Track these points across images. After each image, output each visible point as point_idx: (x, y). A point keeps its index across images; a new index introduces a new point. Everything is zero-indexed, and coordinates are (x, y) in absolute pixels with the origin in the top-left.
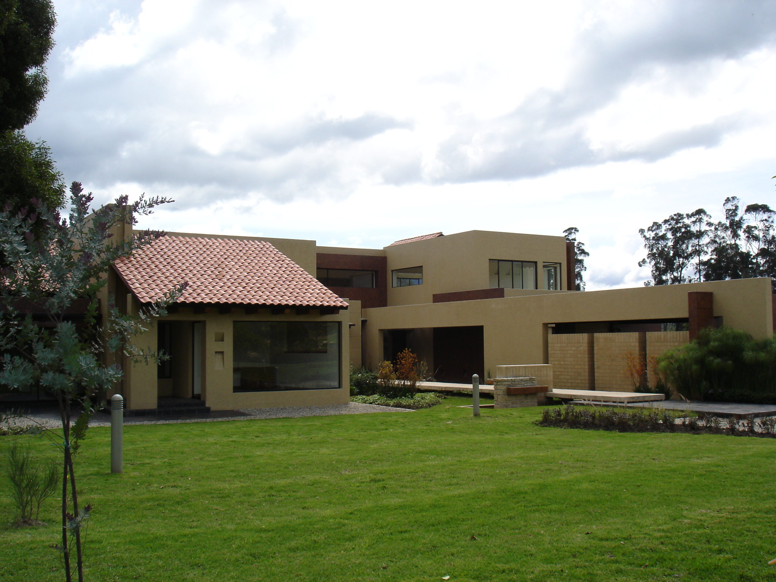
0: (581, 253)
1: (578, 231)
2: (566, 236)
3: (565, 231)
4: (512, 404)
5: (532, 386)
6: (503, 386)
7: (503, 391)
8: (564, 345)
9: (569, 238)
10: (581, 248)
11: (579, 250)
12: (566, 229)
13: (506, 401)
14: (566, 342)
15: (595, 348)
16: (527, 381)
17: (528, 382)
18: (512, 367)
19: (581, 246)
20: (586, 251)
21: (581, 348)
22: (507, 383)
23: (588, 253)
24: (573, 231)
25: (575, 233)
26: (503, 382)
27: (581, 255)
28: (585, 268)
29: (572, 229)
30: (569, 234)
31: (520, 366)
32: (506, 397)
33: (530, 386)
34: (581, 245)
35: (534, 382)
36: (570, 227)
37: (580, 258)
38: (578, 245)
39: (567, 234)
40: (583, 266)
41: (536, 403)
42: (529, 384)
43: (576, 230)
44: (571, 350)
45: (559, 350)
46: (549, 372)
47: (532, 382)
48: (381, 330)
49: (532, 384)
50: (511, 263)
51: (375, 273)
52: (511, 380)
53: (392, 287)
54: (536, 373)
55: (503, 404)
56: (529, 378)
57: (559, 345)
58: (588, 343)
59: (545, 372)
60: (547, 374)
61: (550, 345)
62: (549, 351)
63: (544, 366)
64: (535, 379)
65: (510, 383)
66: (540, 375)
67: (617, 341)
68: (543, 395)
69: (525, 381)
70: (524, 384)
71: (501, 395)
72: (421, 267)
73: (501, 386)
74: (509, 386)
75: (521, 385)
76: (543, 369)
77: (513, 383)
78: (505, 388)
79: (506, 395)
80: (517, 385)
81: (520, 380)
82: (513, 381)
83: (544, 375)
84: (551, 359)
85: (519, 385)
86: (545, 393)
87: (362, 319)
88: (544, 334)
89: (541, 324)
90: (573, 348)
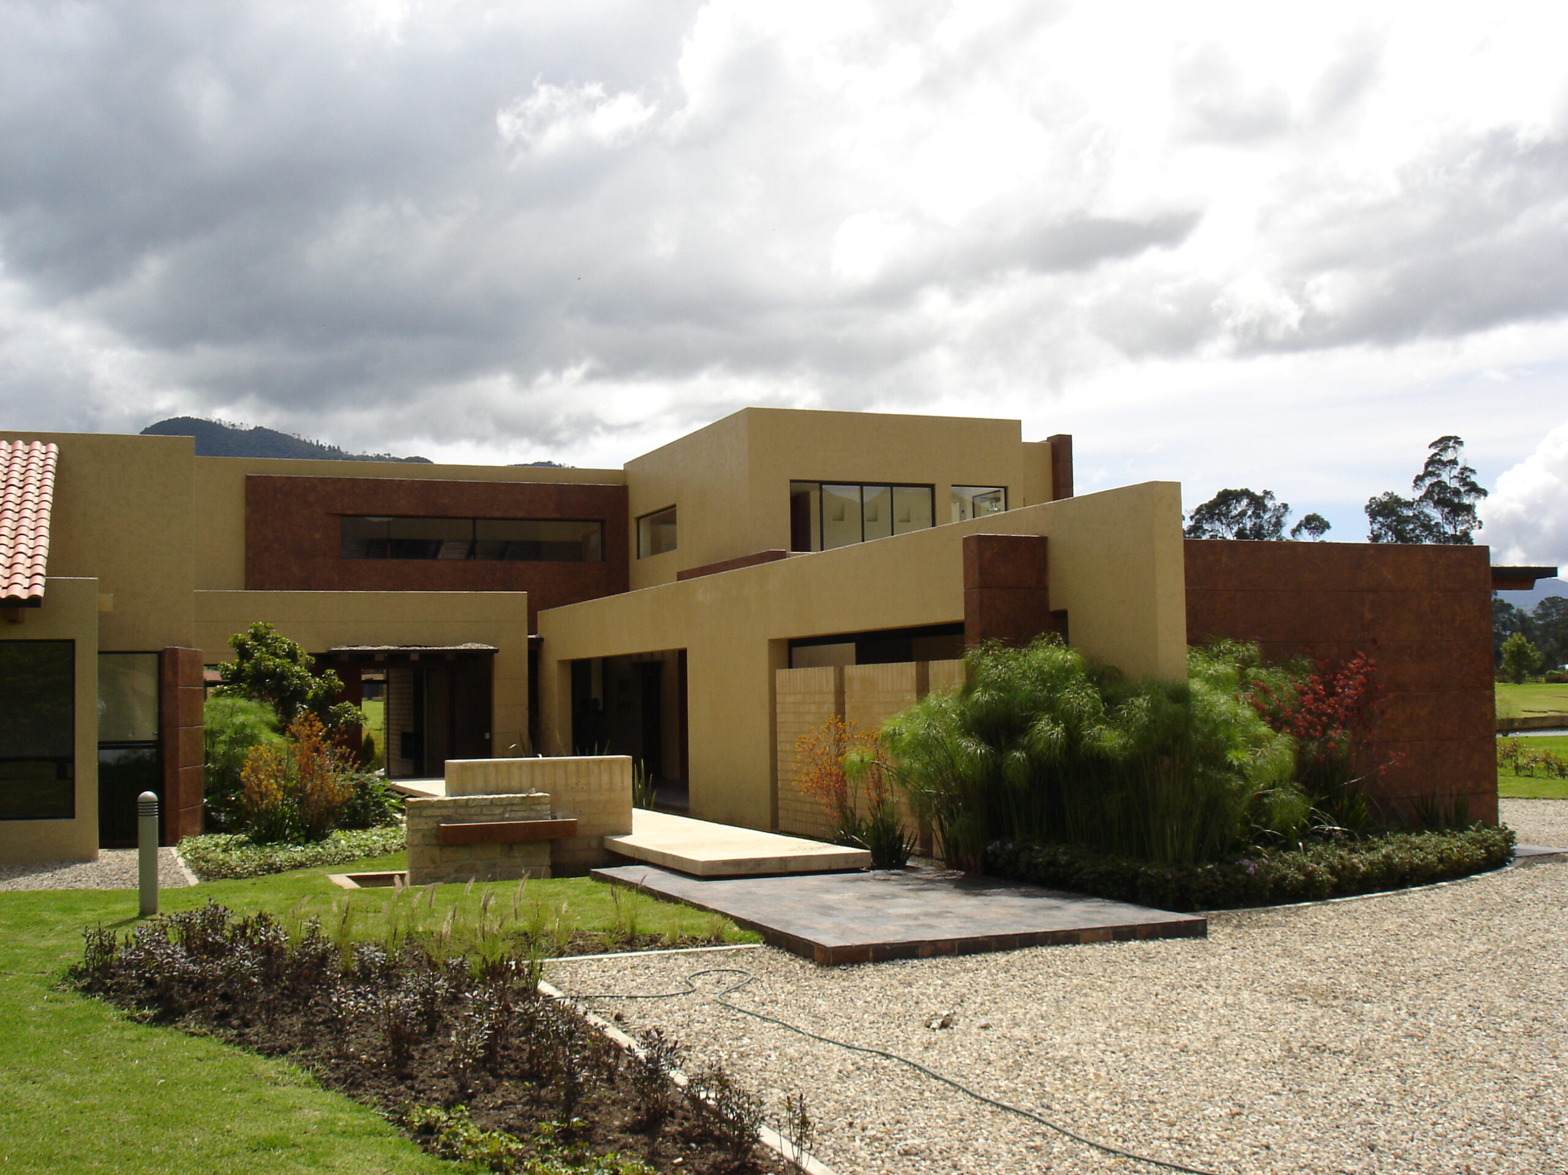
0: (1468, 492)
1: (1461, 443)
2: (1435, 455)
3: (1433, 445)
6: (422, 820)
7: (424, 836)
8: (800, 697)
9: (1442, 458)
10: (1468, 480)
11: (1464, 485)
12: (1436, 439)
13: (434, 862)
14: (802, 691)
15: (847, 707)
16: (513, 804)
17: (515, 808)
18: (481, 763)
19: (1469, 477)
20: (1481, 486)
21: (825, 708)
22: (438, 812)
23: (1484, 490)
24: (1451, 444)
25: (1454, 448)
26: (426, 808)
27: (1469, 496)
28: (1480, 522)
29: (1449, 438)
30: (1441, 450)
31: (513, 763)
32: (436, 852)
34: (1468, 473)
35: (539, 808)
36: (1444, 435)
37: (1466, 501)
38: (1462, 474)
39: (1436, 451)
40: (1474, 518)
41: (546, 869)
43: (1458, 441)
44: (809, 713)
45: (793, 713)
46: (617, 778)
47: (533, 807)
48: (562, 663)
49: (533, 814)
50: (858, 487)
51: (602, 526)
52: (452, 804)
53: (639, 557)
54: (573, 781)
55: (425, 871)
56: (524, 795)
57: (791, 699)
58: (835, 692)
59: (605, 778)
60: (611, 783)
61: (779, 699)
62: (778, 716)
63: (601, 761)
64: (543, 800)
65: (451, 810)
66: (585, 788)
67: (880, 688)
68: (594, 844)
69: (507, 805)
70: (504, 813)
71: (417, 845)
72: (674, 506)
73: (417, 820)
74: (447, 819)
75: (489, 818)
76: (596, 771)
77: (461, 811)
78: (432, 824)
79: (433, 845)
80: (476, 817)
81: (488, 803)
82: (461, 807)
83: (600, 786)
84: (780, 737)
85: (484, 818)
86: (601, 839)
87: (531, 636)
88: (770, 669)
89: (766, 643)
90: (813, 708)
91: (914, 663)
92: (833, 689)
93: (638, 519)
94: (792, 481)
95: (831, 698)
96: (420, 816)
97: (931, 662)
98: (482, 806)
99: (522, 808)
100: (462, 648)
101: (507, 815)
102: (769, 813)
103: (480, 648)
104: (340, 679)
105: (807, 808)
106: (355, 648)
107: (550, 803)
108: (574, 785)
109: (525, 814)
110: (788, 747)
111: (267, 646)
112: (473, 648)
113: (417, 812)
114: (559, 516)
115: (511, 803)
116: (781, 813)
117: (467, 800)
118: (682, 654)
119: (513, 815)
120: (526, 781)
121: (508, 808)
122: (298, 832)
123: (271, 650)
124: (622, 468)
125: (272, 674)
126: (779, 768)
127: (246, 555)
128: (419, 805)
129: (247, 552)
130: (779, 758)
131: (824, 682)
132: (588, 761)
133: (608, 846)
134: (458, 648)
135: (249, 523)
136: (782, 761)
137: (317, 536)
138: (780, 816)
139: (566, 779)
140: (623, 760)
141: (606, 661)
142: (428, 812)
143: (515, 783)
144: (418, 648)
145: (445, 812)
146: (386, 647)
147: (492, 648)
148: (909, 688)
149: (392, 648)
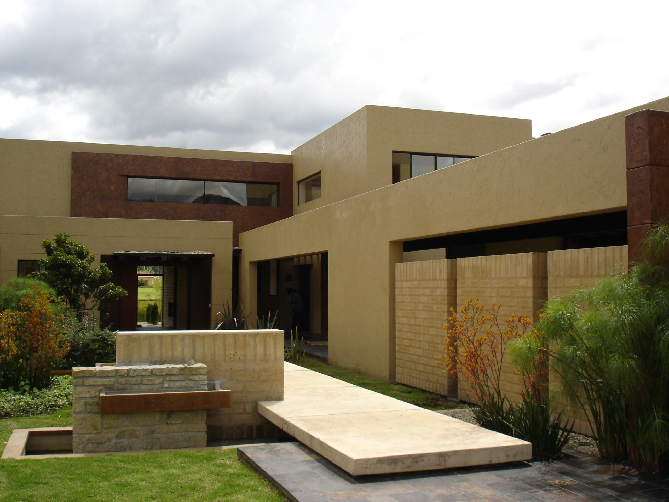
4: (117, 437)
5: (186, 388)
6: (85, 389)
7: (86, 404)
8: (416, 283)
13: (95, 428)
14: (418, 278)
15: (459, 291)
16: (172, 375)
17: (173, 378)
21: (438, 292)
22: (100, 381)
26: (88, 377)
32: (97, 418)
33: (180, 388)
35: (196, 378)
41: (202, 435)
42: (179, 384)
44: (423, 295)
45: (409, 295)
46: (271, 350)
47: (191, 377)
48: (252, 263)
49: (191, 384)
50: (433, 158)
51: (278, 187)
52: (114, 373)
53: (298, 205)
54: (231, 352)
55: (87, 436)
56: (182, 366)
57: (409, 284)
58: (448, 280)
59: (260, 350)
60: (265, 355)
61: (398, 284)
62: (396, 297)
63: (257, 334)
64: (201, 371)
65: (113, 380)
66: (242, 358)
67: (493, 276)
68: (249, 408)
69: (167, 375)
70: (163, 383)
71: (80, 413)
72: (320, 172)
73: (79, 389)
74: (109, 388)
75: (149, 387)
76: (252, 343)
77: (122, 380)
78: (93, 393)
79: (96, 413)
80: (136, 387)
81: (148, 373)
82: (123, 376)
83: (255, 357)
84: (398, 313)
85: (143, 387)
86: (256, 406)
87: (235, 248)
88: (390, 262)
89: (388, 244)
90: (427, 292)
91: (531, 253)
92: (445, 277)
93: (299, 182)
94: (394, 152)
95: (444, 284)
96: (83, 385)
97: (550, 252)
98: (142, 375)
99: (180, 377)
100: (193, 253)
101: (166, 385)
102: (388, 368)
103: (203, 253)
104: (110, 269)
105: (421, 368)
106: (129, 252)
107: (208, 373)
108: (232, 356)
109: (184, 384)
110: (405, 320)
111: (64, 247)
112: (199, 253)
113: (80, 381)
114: (253, 180)
115: (170, 374)
116: (398, 369)
117: (128, 371)
118: (324, 256)
119: (172, 384)
120: (188, 352)
121: (168, 378)
122: (25, 381)
123: (67, 250)
124: (290, 154)
125: (64, 265)
126: (396, 336)
127: (71, 198)
128: (81, 375)
129: (72, 195)
130: (397, 328)
131: (438, 271)
132: (245, 335)
133: (260, 411)
134: (190, 253)
135: (73, 178)
136: (399, 331)
137: (112, 188)
138: (397, 371)
139: (225, 350)
140: (276, 334)
141: (279, 261)
142: (91, 381)
143: (178, 354)
144: (166, 253)
145: (106, 381)
146: (147, 252)
147: (211, 254)
148: (524, 275)
149: (151, 252)
